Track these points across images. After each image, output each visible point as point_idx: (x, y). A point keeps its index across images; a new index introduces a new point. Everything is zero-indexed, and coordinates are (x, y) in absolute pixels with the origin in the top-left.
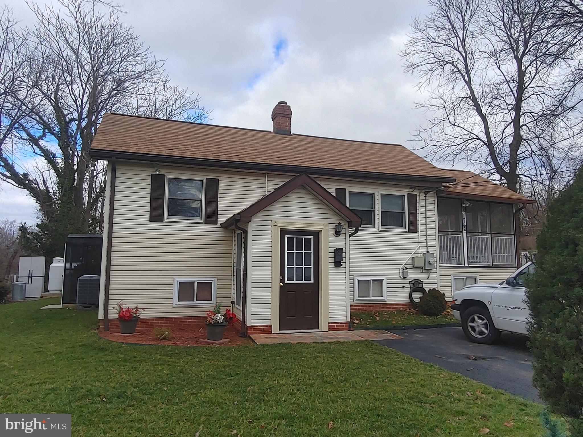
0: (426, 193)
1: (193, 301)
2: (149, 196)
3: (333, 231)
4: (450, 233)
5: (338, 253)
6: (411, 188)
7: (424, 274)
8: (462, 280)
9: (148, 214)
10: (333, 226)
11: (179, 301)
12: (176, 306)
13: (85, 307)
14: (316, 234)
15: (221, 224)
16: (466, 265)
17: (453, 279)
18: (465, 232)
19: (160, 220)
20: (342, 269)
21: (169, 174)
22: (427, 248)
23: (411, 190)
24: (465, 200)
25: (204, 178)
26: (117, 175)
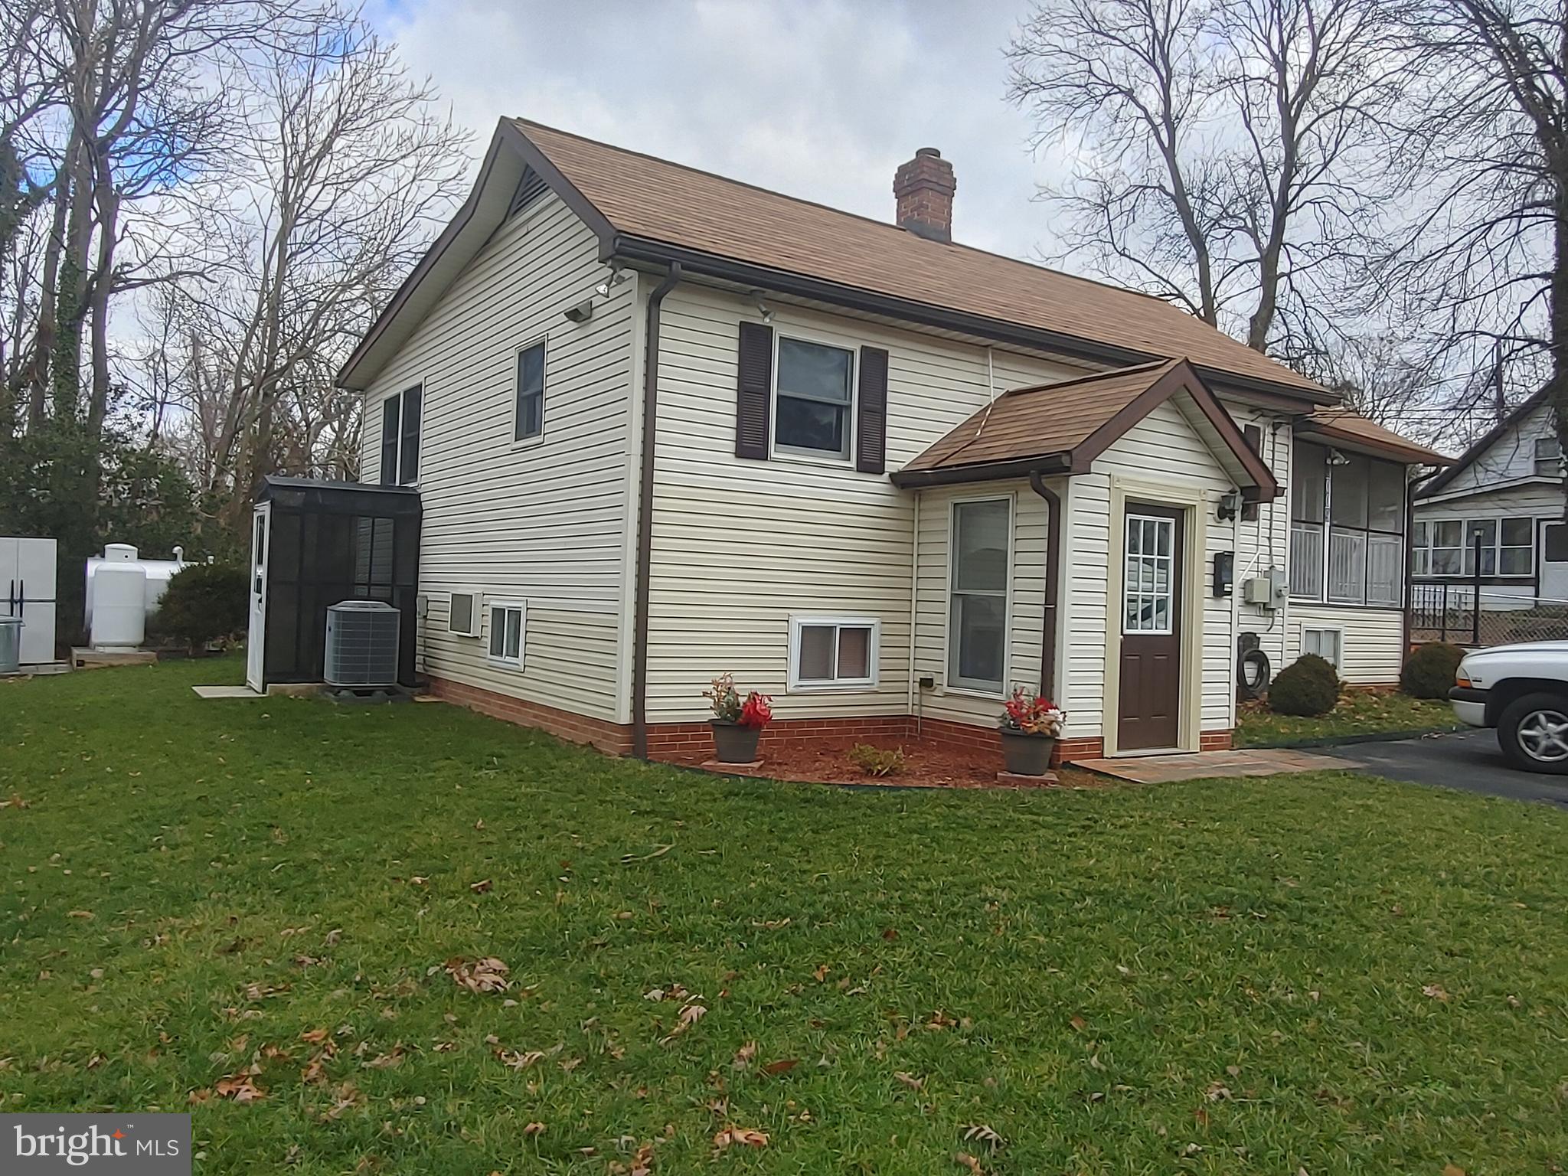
0: (1276, 427)
1: (827, 675)
2: (733, 383)
3: (1213, 509)
4: (1303, 525)
5: (1223, 563)
6: (1251, 412)
7: (1262, 620)
8: (1314, 634)
9: (732, 434)
10: (1214, 496)
11: (800, 678)
12: (796, 690)
13: (358, 693)
14: (1179, 512)
15: (891, 475)
16: (1325, 602)
17: (1303, 633)
18: (1327, 524)
19: (759, 453)
20: (1225, 602)
21: (784, 328)
22: (1271, 559)
23: (1253, 417)
24: (1333, 450)
25: (856, 347)
26: (664, 318)
